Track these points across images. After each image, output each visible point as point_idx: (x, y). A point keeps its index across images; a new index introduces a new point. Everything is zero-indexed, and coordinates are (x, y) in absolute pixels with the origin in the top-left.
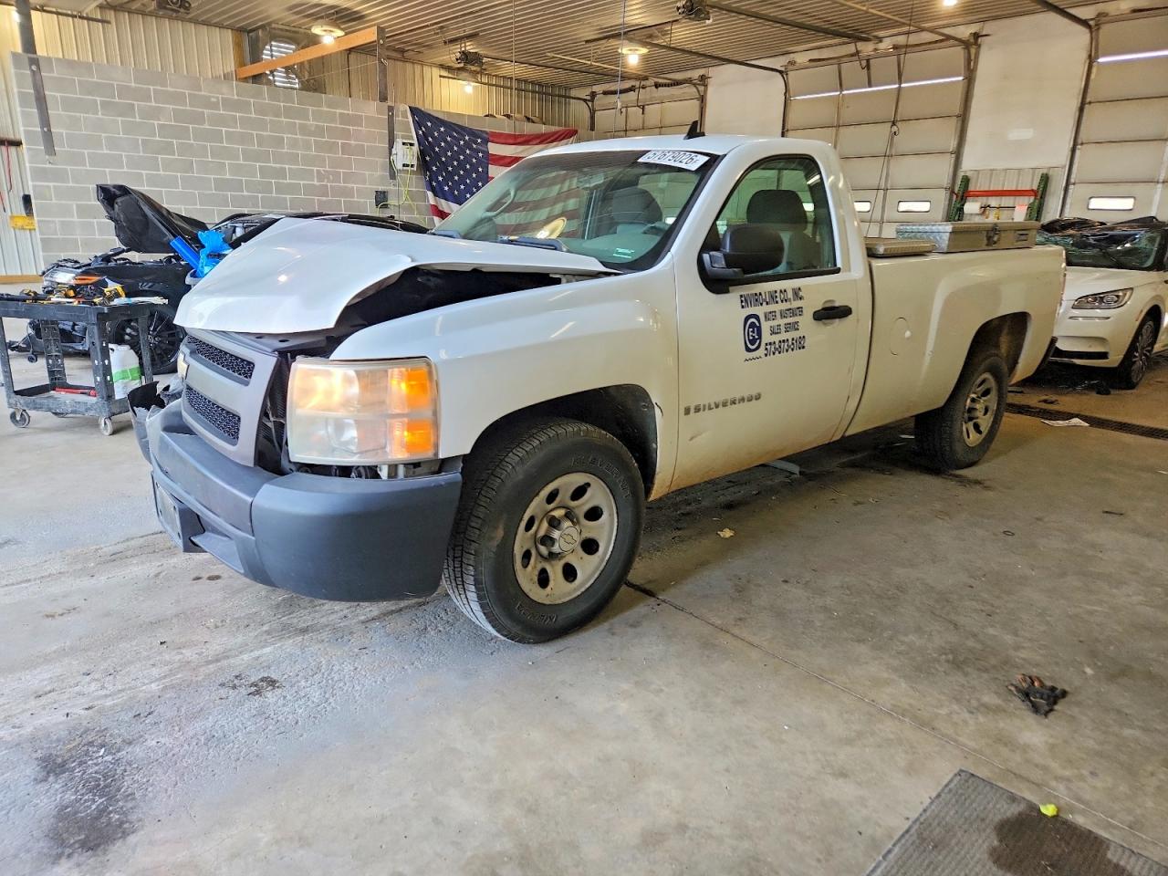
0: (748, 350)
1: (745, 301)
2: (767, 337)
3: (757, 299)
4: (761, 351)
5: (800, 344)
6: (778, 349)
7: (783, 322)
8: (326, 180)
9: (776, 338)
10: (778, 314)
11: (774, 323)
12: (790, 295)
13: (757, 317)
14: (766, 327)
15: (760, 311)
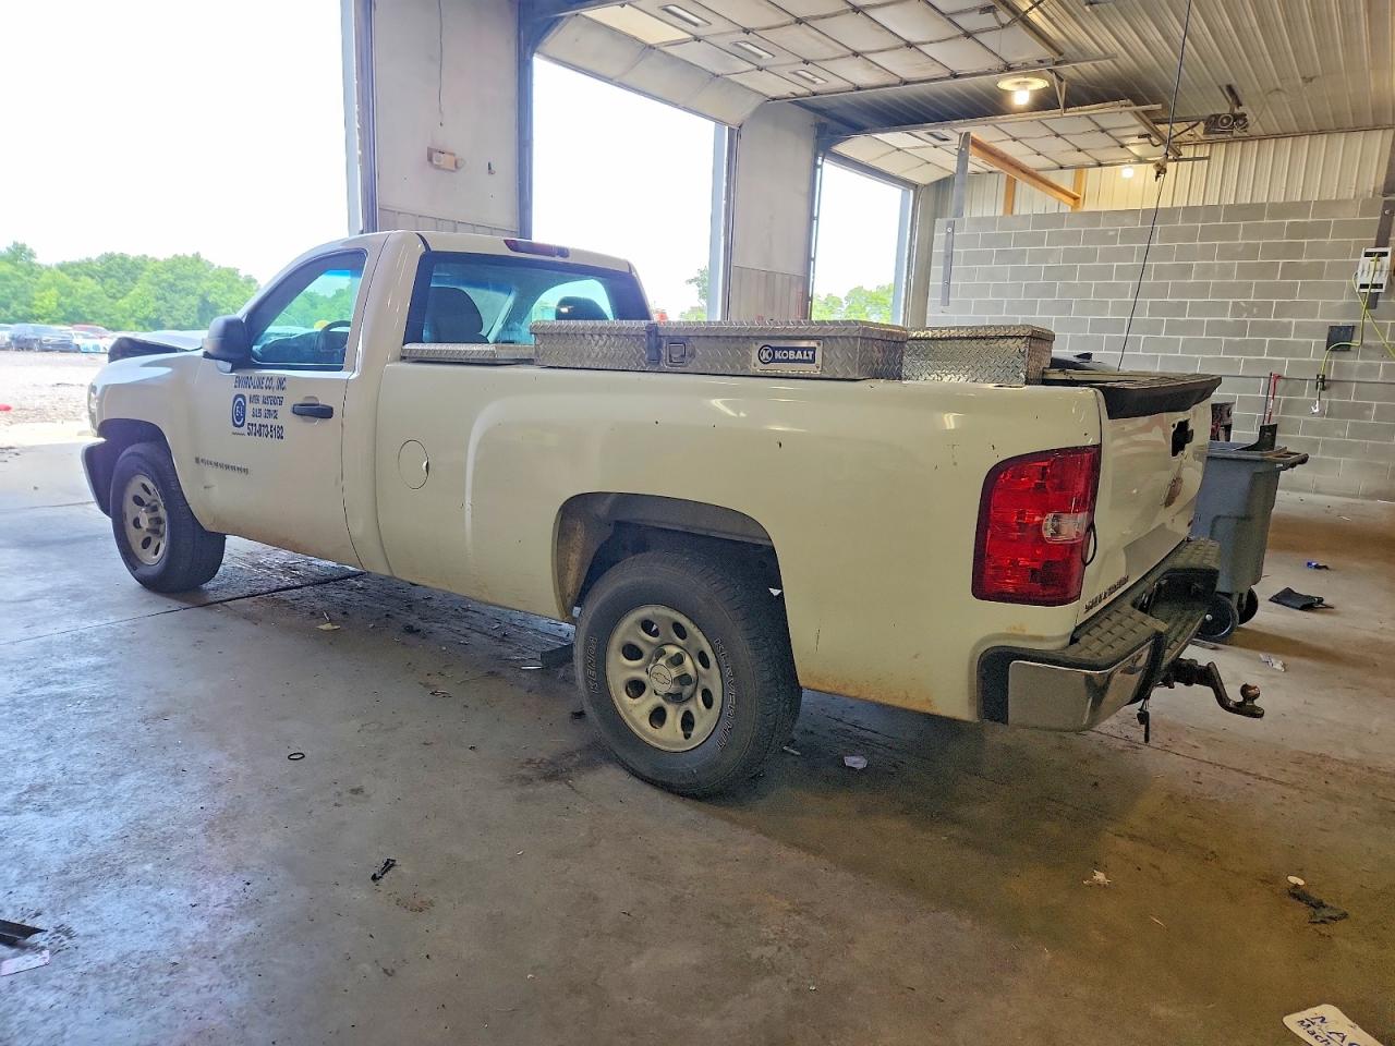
0: (235, 425)
1: (239, 382)
2: (249, 419)
3: (246, 382)
4: (244, 429)
5: (278, 433)
6: (259, 431)
7: (264, 407)
8: (1245, 315)
9: (258, 421)
10: (261, 400)
11: (257, 406)
12: (275, 384)
13: (243, 397)
14: (249, 407)
15: (247, 392)
